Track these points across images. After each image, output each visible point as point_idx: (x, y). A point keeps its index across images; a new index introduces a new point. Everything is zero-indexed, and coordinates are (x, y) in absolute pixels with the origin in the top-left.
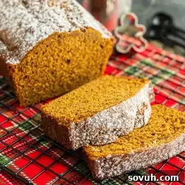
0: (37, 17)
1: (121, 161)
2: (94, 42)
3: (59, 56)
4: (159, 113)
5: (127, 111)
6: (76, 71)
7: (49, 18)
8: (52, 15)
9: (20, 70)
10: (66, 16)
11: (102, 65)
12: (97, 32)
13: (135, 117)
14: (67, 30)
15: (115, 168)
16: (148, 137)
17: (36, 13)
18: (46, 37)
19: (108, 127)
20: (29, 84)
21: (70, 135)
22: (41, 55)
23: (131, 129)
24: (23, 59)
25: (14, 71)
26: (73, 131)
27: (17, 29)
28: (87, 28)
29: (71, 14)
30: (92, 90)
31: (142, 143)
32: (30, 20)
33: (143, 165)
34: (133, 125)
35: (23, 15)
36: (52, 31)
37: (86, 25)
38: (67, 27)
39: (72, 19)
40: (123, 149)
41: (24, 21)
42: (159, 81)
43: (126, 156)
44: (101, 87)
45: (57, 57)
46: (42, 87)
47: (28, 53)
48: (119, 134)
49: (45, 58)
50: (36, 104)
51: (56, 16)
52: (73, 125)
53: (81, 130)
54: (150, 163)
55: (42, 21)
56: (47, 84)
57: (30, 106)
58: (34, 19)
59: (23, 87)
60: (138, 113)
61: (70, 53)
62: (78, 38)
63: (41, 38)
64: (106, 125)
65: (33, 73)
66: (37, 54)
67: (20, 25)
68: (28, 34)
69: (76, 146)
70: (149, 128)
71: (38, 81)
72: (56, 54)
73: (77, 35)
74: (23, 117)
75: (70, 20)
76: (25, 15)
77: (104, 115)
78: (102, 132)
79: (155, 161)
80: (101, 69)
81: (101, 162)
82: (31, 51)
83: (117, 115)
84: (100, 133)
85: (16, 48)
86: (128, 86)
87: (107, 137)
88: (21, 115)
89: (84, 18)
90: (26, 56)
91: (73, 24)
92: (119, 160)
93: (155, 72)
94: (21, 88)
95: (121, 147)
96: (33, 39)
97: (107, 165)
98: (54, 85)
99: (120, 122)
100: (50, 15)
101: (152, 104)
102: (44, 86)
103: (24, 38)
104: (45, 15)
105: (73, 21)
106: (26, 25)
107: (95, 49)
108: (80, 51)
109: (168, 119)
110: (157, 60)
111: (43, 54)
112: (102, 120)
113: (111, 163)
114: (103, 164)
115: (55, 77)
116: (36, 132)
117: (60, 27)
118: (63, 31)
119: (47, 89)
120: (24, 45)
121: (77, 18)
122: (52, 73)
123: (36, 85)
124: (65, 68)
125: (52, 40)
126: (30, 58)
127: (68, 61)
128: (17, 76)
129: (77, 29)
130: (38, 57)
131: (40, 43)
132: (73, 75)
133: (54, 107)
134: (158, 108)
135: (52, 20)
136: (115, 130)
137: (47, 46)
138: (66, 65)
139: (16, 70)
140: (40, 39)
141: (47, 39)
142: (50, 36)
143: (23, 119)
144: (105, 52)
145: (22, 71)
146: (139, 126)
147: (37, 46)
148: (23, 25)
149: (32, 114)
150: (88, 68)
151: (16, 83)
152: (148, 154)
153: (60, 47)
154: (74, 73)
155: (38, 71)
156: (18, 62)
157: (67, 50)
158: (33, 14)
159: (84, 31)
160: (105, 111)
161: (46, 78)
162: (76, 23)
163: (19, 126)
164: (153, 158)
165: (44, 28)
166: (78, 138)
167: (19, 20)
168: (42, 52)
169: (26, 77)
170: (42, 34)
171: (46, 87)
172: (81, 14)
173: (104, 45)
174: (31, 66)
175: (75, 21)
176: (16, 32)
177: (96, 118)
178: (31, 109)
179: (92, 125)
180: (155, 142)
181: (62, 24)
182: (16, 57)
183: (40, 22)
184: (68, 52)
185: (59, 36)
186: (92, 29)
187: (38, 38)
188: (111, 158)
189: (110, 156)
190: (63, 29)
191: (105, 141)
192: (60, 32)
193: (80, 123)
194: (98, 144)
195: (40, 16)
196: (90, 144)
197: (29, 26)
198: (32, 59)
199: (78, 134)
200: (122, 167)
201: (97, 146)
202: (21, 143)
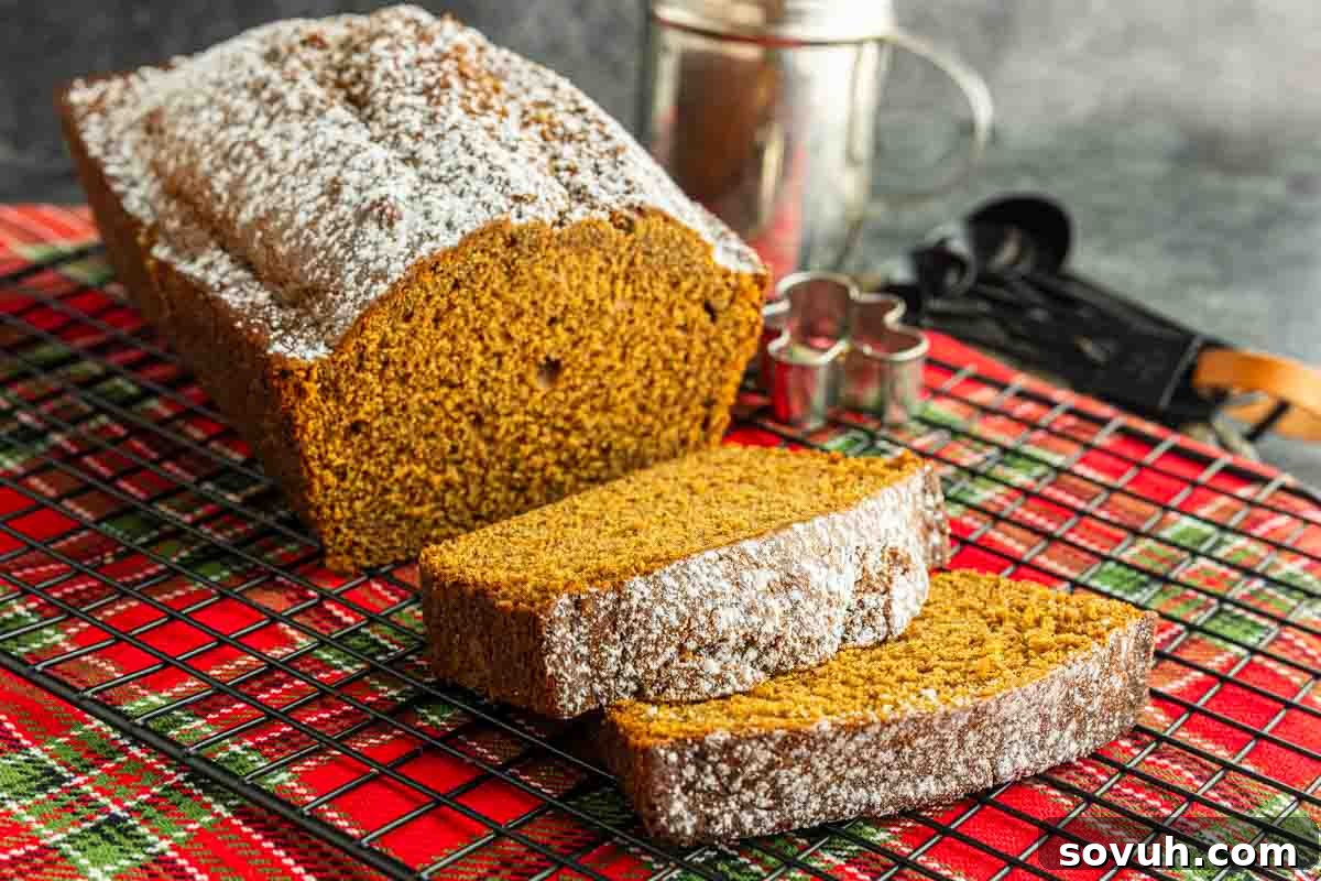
0: (412, 159)
1: (771, 765)
2: (675, 285)
3: (508, 337)
4: (966, 600)
5: (808, 566)
6: (589, 423)
7: (465, 160)
8: (480, 150)
9: (331, 389)
10: (544, 159)
11: (709, 404)
12: (688, 236)
13: (848, 598)
14: (549, 216)
15: (747, 796)
16: (902, 680)
17: (406, 140)
18: (450, 240)
19: (721, 625)
20: (368, 466)
21: (550, 650)
22: (426, 328)
23: (829, 649)
24: (344, 340)
25: (301, 392)
26: (561, 631)
27: (321, 210)
28: (640, 211)
29: (568, 151)
30: (658, 496)
31: (874, 697)
32: (380, 170)
33: (877, 798)
34: (839, 632)
35: (345, 151)
36: (481, 217)
37: (636, 198)
38: (548, 203)
39: (573, 171)
40: (783, 715)
41: (353, 177)
42: (983, 494)
43: (796, 743)
44: (700, 484)
45: (498, 344)
46: (427, 484)
47: (369, 310)
48: (772, 659)
49: (445, 343)
50: (397, 564)
51: (502, 157)
52: (561, 605)
53: (596, 629)
54: (907, 790)
55: (434, 173)
56: (453, 473)
57: (373, 573)
58: (400, 168)
59: (341, 474)
60: (864, 584)
61: (559, 328)
62: (597, 260)
63: (427, 245)
64: (710, 615)
65: (388, 411)
66: (408, 318)
67: (333, 190)
68: (371, 229)
69: (573, 701)
70: (909, 650)
71: (413, 456)
72: (493, 325)
73: (597, 241)
74: (337, 613)
75: (565, 176)
76: (356, 152)
77: (706, 571)
78: (691, 645)
79: (929, 787)
80: (706, 425)
81: (681, 765)
82: (382, 300)
83: (764, 577)
84: (681, 649)
85: (316, 291)
86: (825, 482)
87: (713, 666)
88: (329, 606)
89: (630, 171)
90: (361, 325)
91: (579, 195)
92: (764, 756)
93: (969, 458)
94: (331, 479)
95: (773, 706)
96: (391, 251)
97: (711, 781)
98: (483, 481)
99: (778, 611)
100: (469, 150)
101: (935, 570)
102: (436, 479)
103: (348, 246)
104: (447, 150)
105: (579, 180)
106: (360, 190)
107: (679, 316)
108: (608, 325)
109: (1000, 621)
110: (986, 411)
111: (437, 320)
112: (693, 592)
113: (725, 768)
114: (690, 772)
115: (490, 440)
116: (395, 669)
117: (517, 199)
118: (528, 219)
119: (449, 497)
120: (350, 279)
121: (597, 170)
122: (478, 422)
123: (399, 472)
124: (535, 402)
125: (477, 258)
126: (376, 337)
127: (552, 369)
128: (313, 418)
129: (598, 214)
130: (413, 333)
131: (421, 267)
132: (574, 441)
133: (482, 551)
134: (961, 583)
135: (482, 169)
136: (751, 643)
137: (456, 285)
138: (542, 387)
139: (313, 388)
140: (424, 251)
141: (455, 252)
142: (469, 238)
143: (337, 621)
144: (728, 341)
145: (339, 398)
146: (867, 637)
147: (409, 282)
148: (348, 193)
149: (380, 603)
150: (643, 409)
151: (312, 450)
152: (897, 743)
153: (516, 296)
154: (579, 427)
155: (414, 406)
156: (322, 351)
157: (548, 313)
158: (396, 144)
159: (629, 227)
160: (711, 555)
161: (447, 443)
162: (593, 189)
163: (322, 644)
164: (924, 771)
165: (444, 203)
166: (584, 668)
167: (329, 172)
168: (430, 313)
169: (355, 427)
170: (435, 231)
171: (448, 485)
172: (615, 152)
173: (721, 303)
174: (381, 374)
175: (586, 178)
176: (312, 225)
177: (669, 581)
178: (377, 587)
179: (648, 613)
180: (931, 693)
181: (525, 188)
182: (312, 332)
183: (424, 177)
184: (553, 321)
185: (512, 242)
186: (666, 219)
187: (413, 247)
188: (727, 747)
189: (721, 736)
190: (529, 210)
191: (705, 686)
192: (515, 222)
193: (593, 598)
194: (672, 694)
195: (427, 152)
196: (639, 695)
197: (374, 194)
198: (384, 344)
199: (584, 650)
200: (777, 794)
201: (670, 704)
202: (326, 707)
